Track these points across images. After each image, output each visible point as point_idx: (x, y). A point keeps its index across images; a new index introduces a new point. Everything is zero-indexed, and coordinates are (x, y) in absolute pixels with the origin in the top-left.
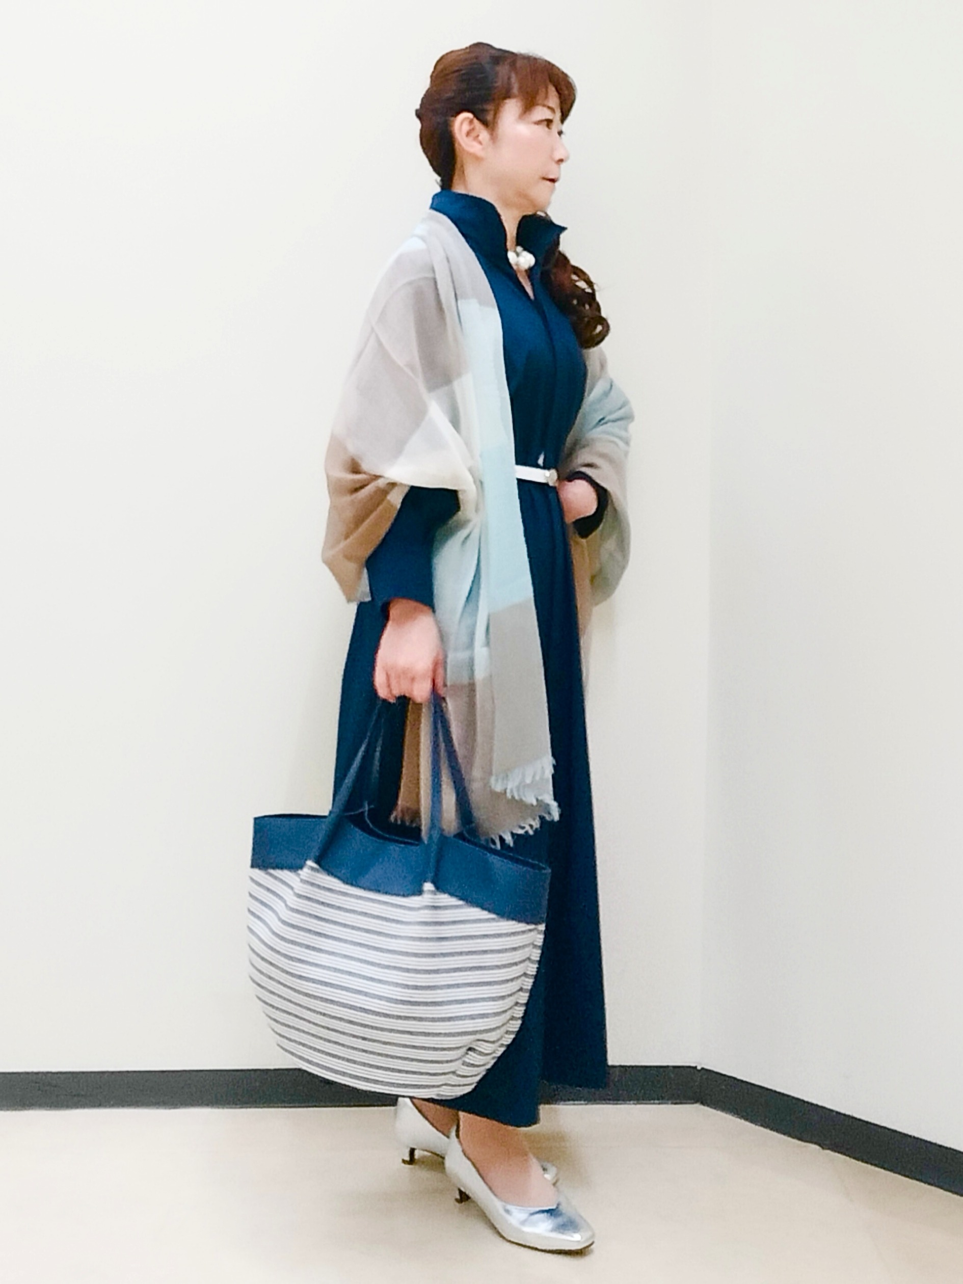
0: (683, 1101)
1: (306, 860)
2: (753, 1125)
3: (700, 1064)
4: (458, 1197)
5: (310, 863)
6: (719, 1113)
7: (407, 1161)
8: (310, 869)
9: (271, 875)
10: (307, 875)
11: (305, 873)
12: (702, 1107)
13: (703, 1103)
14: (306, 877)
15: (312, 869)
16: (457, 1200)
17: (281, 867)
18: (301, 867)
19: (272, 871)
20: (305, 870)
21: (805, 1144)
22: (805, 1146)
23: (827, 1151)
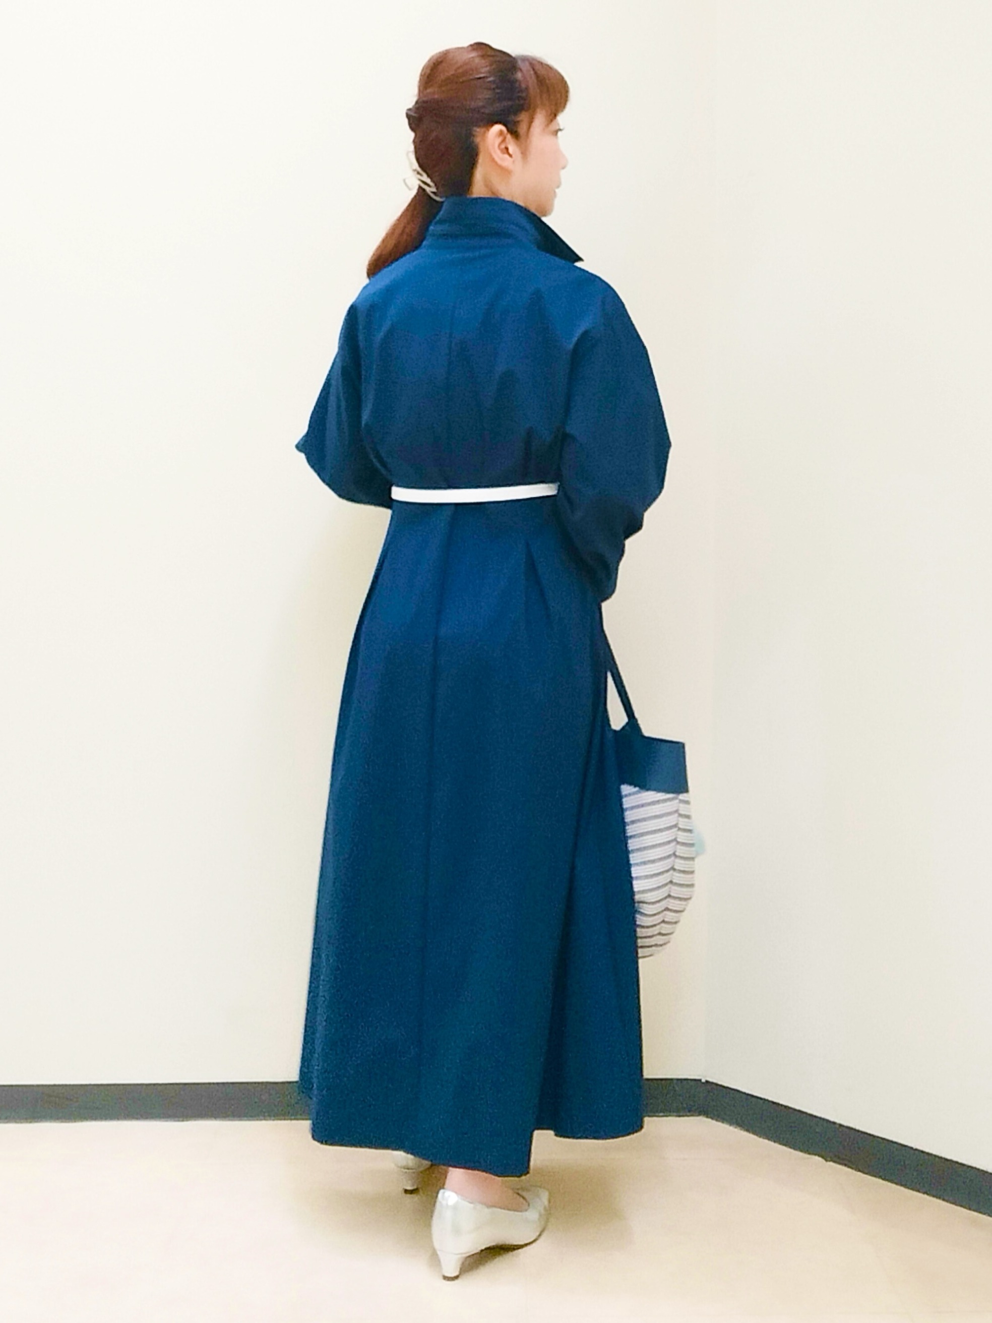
3: (705, 1077)
12: (706, 1119)
13: (707, 1116)
21: (807, 1156)
22: (808, 1158)
23: (831, 1163)
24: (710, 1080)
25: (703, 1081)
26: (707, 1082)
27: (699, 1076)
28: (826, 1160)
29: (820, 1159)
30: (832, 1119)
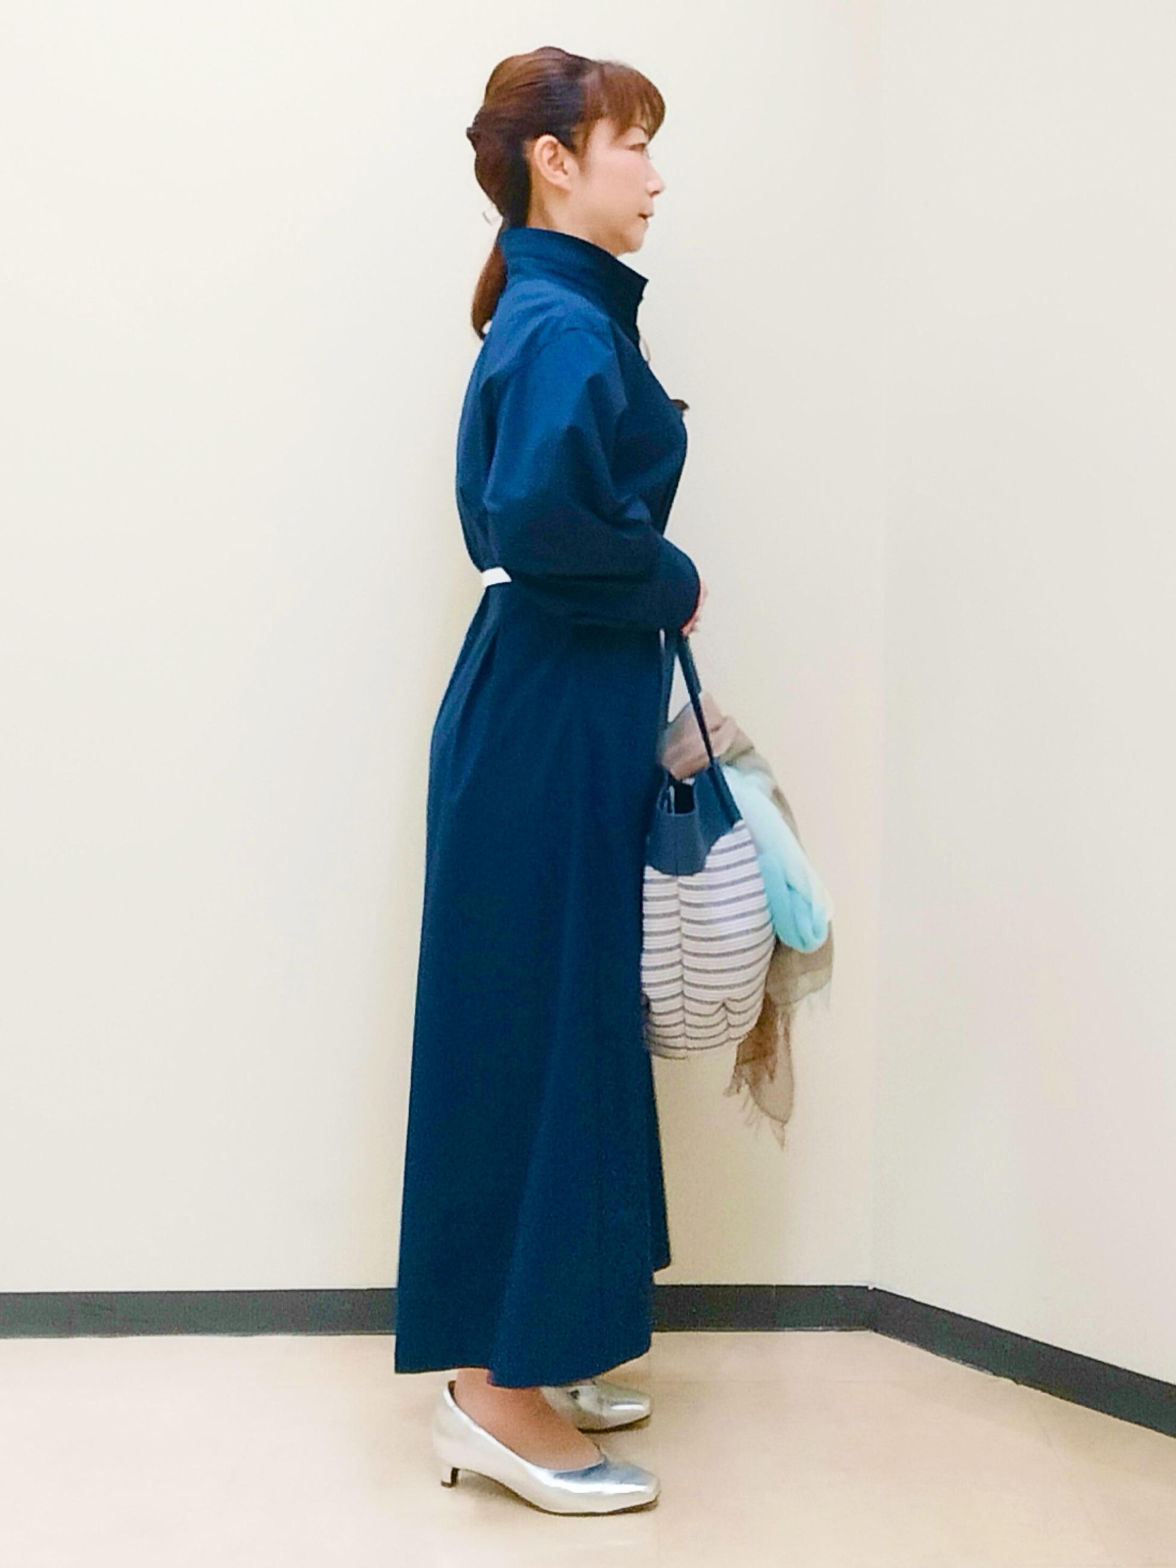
3: (872, 1283)
12: (874, 1334)
13: (876, 1331)
21: (995, 1378)
22: (995, 1381)
23: (1022, 1386)
24: (879, 1287)
25: (871, 1288)
26: (875, 1289)
27: (865, 1282)
28: (1017, 1383)
29: (1010, 1382)
30: (1024, 1334)
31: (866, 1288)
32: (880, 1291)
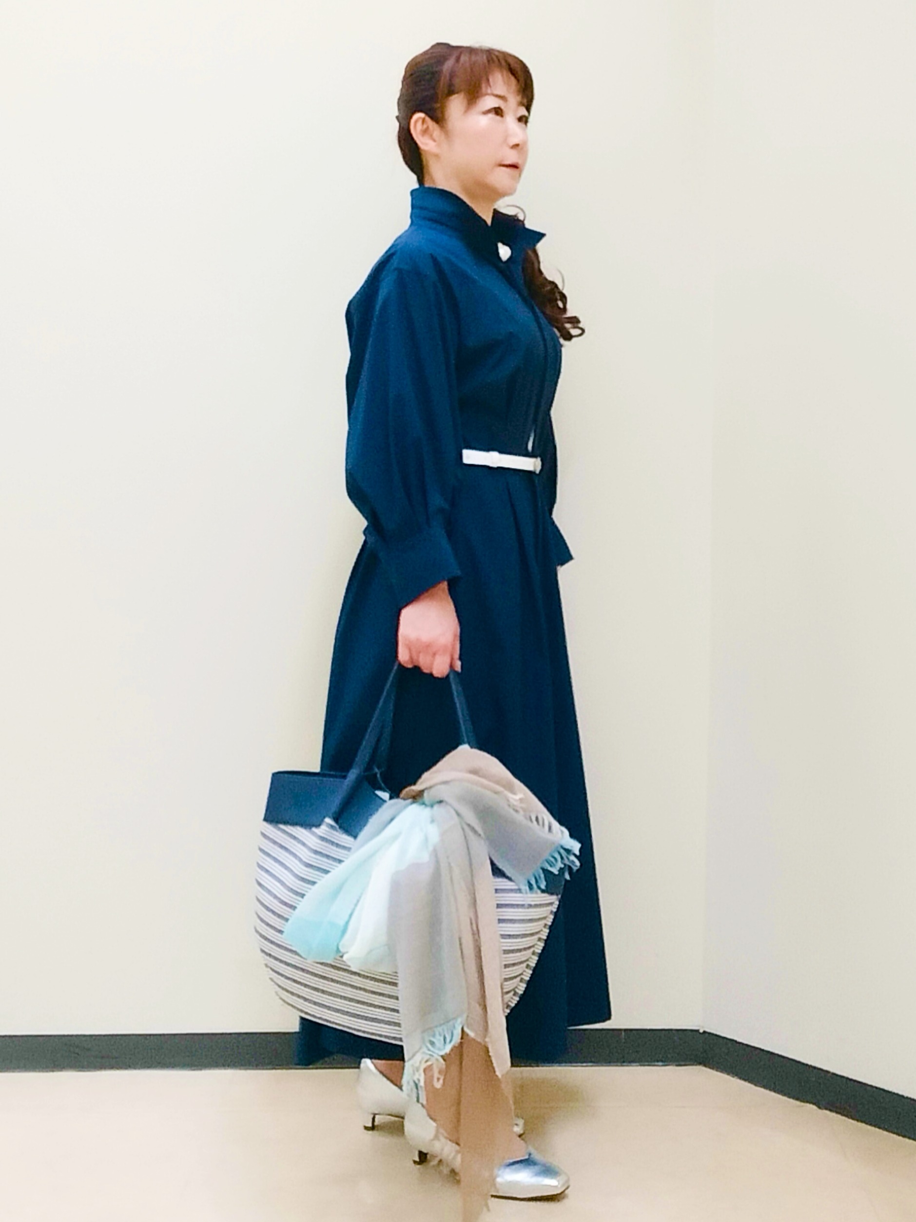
0: (687, 1063)
1: (324, 817)
2: (752, 1086)
3: (703, 1027)
4: (417, 1159)
5: (328, 820)
6: (719, 1074)
7: (370, 1128)
8: (330, 827)
9: (280, 829)
10: (324, 832)
11: (323, 830)
12: (704, 1068)
13: (705, 1066)
14: (323, 833)
15: (332, 827)
16: (415, 1162)
17: (294, 824)
18: (318, 826)
19: (282, 826)
20: (323, 827)
21: (802, 1104)
22: (803, 1106)
23: (825, 1111)
24: (709, 1030)
25: (701, 1031)
26: (705, 1032)
27: (697, 1026)
28: (820, 1108)
29: (814, 1107)
30: (825, 1068)
31: (697, 1031)
32: (710, 1034)
